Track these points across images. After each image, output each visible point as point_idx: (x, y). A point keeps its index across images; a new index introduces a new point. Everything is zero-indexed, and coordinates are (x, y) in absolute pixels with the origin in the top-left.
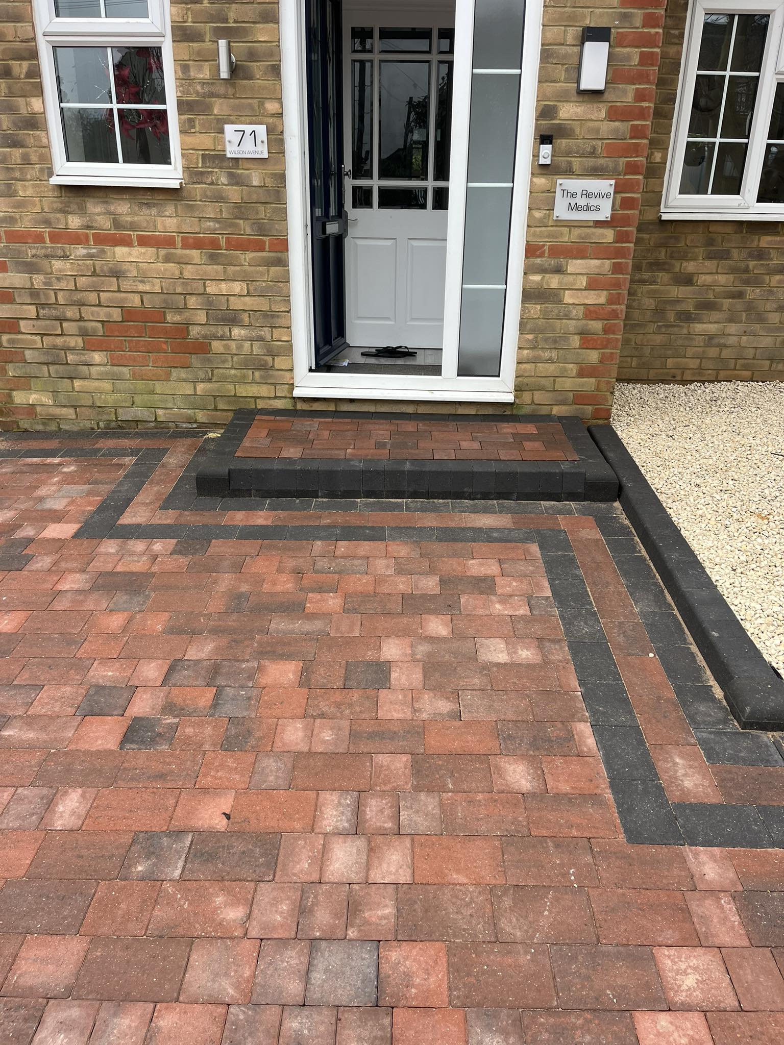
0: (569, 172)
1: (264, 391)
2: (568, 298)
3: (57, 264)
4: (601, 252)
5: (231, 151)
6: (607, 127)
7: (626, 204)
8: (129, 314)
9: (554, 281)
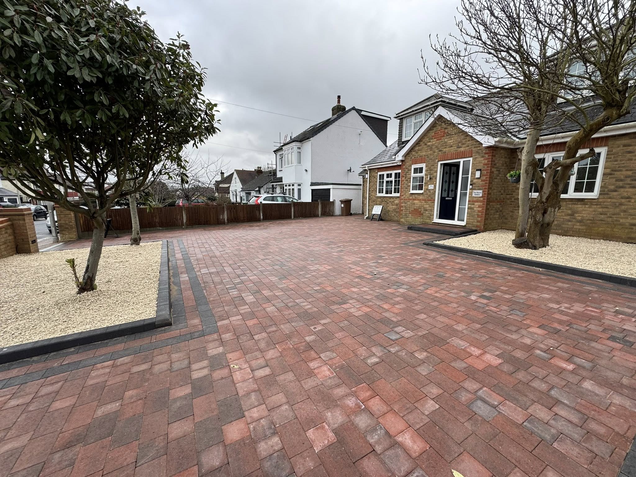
0: (475, 189)
1: (429, 221)
2: (475, 209)
3: (408, 203)
4: (480, 201)
5: (429, 188)
6: (481, 183)
7: (485, 194)
8: (415, 209)
9: (473, 206)
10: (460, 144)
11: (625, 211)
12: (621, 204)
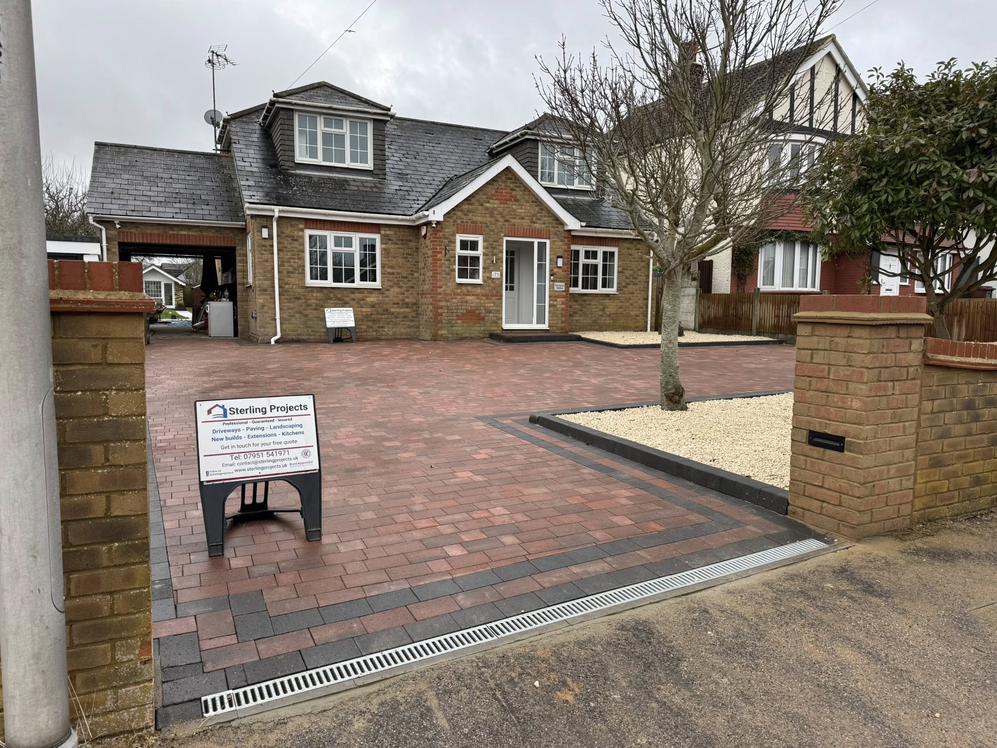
0: (556, 281)
1: (496, 329)
2: (558, 306)
3: (454, 300)
4: (563, 297)
5: (493, 277)
6: (562, 273)
7: (567, 287)
8: (468, 311)
9: (555, 303)
10: (534, 218)
11: (631, 305)
12: (630, 299)
